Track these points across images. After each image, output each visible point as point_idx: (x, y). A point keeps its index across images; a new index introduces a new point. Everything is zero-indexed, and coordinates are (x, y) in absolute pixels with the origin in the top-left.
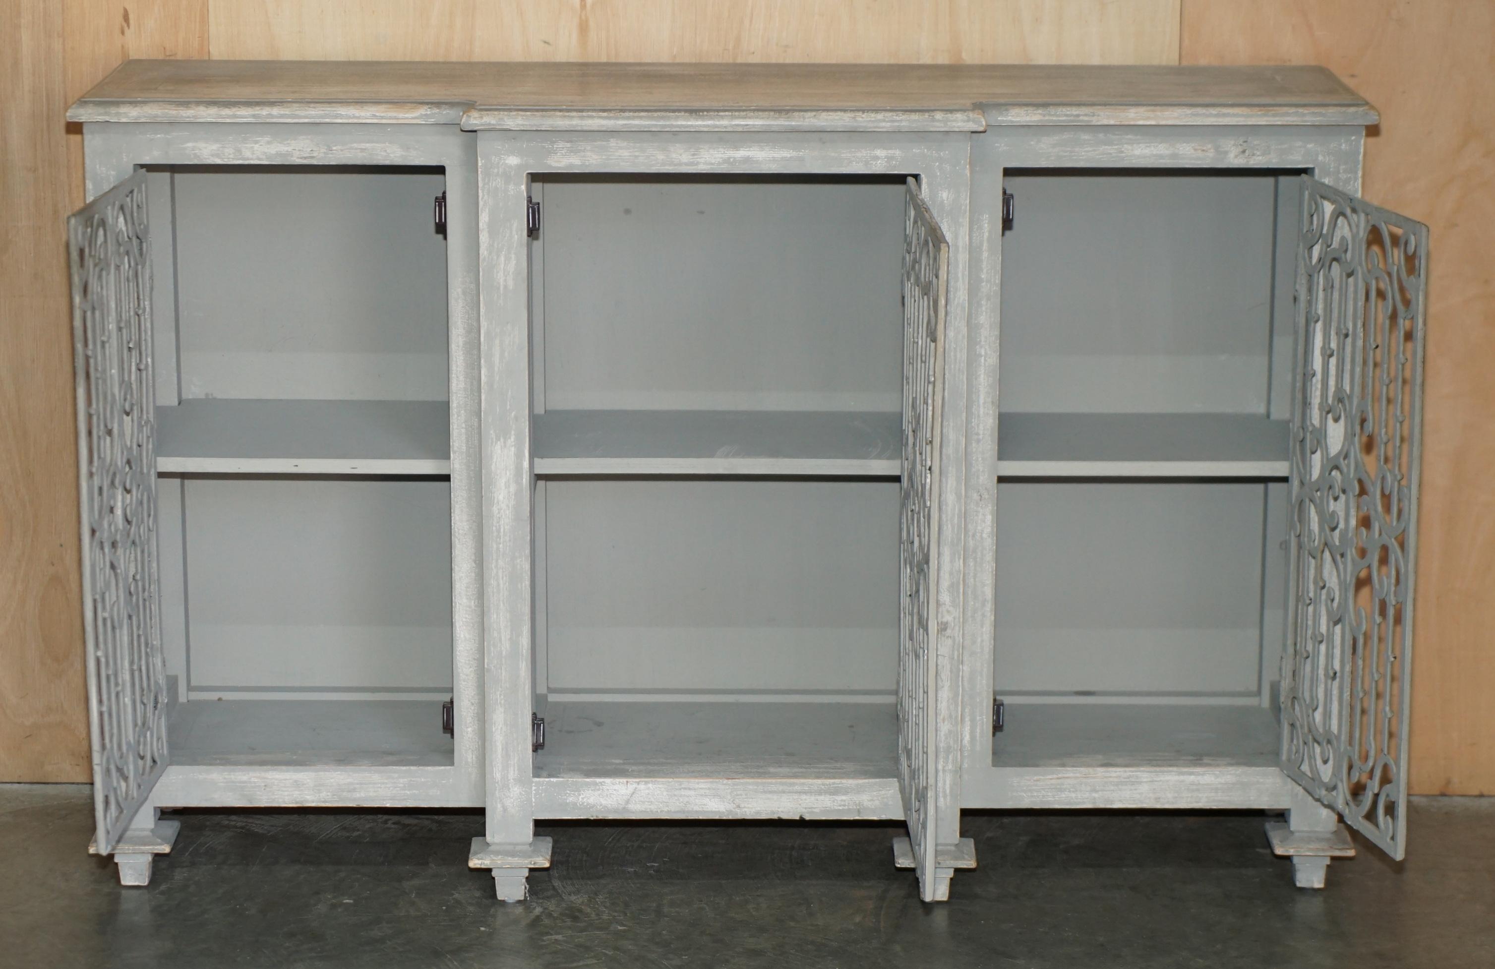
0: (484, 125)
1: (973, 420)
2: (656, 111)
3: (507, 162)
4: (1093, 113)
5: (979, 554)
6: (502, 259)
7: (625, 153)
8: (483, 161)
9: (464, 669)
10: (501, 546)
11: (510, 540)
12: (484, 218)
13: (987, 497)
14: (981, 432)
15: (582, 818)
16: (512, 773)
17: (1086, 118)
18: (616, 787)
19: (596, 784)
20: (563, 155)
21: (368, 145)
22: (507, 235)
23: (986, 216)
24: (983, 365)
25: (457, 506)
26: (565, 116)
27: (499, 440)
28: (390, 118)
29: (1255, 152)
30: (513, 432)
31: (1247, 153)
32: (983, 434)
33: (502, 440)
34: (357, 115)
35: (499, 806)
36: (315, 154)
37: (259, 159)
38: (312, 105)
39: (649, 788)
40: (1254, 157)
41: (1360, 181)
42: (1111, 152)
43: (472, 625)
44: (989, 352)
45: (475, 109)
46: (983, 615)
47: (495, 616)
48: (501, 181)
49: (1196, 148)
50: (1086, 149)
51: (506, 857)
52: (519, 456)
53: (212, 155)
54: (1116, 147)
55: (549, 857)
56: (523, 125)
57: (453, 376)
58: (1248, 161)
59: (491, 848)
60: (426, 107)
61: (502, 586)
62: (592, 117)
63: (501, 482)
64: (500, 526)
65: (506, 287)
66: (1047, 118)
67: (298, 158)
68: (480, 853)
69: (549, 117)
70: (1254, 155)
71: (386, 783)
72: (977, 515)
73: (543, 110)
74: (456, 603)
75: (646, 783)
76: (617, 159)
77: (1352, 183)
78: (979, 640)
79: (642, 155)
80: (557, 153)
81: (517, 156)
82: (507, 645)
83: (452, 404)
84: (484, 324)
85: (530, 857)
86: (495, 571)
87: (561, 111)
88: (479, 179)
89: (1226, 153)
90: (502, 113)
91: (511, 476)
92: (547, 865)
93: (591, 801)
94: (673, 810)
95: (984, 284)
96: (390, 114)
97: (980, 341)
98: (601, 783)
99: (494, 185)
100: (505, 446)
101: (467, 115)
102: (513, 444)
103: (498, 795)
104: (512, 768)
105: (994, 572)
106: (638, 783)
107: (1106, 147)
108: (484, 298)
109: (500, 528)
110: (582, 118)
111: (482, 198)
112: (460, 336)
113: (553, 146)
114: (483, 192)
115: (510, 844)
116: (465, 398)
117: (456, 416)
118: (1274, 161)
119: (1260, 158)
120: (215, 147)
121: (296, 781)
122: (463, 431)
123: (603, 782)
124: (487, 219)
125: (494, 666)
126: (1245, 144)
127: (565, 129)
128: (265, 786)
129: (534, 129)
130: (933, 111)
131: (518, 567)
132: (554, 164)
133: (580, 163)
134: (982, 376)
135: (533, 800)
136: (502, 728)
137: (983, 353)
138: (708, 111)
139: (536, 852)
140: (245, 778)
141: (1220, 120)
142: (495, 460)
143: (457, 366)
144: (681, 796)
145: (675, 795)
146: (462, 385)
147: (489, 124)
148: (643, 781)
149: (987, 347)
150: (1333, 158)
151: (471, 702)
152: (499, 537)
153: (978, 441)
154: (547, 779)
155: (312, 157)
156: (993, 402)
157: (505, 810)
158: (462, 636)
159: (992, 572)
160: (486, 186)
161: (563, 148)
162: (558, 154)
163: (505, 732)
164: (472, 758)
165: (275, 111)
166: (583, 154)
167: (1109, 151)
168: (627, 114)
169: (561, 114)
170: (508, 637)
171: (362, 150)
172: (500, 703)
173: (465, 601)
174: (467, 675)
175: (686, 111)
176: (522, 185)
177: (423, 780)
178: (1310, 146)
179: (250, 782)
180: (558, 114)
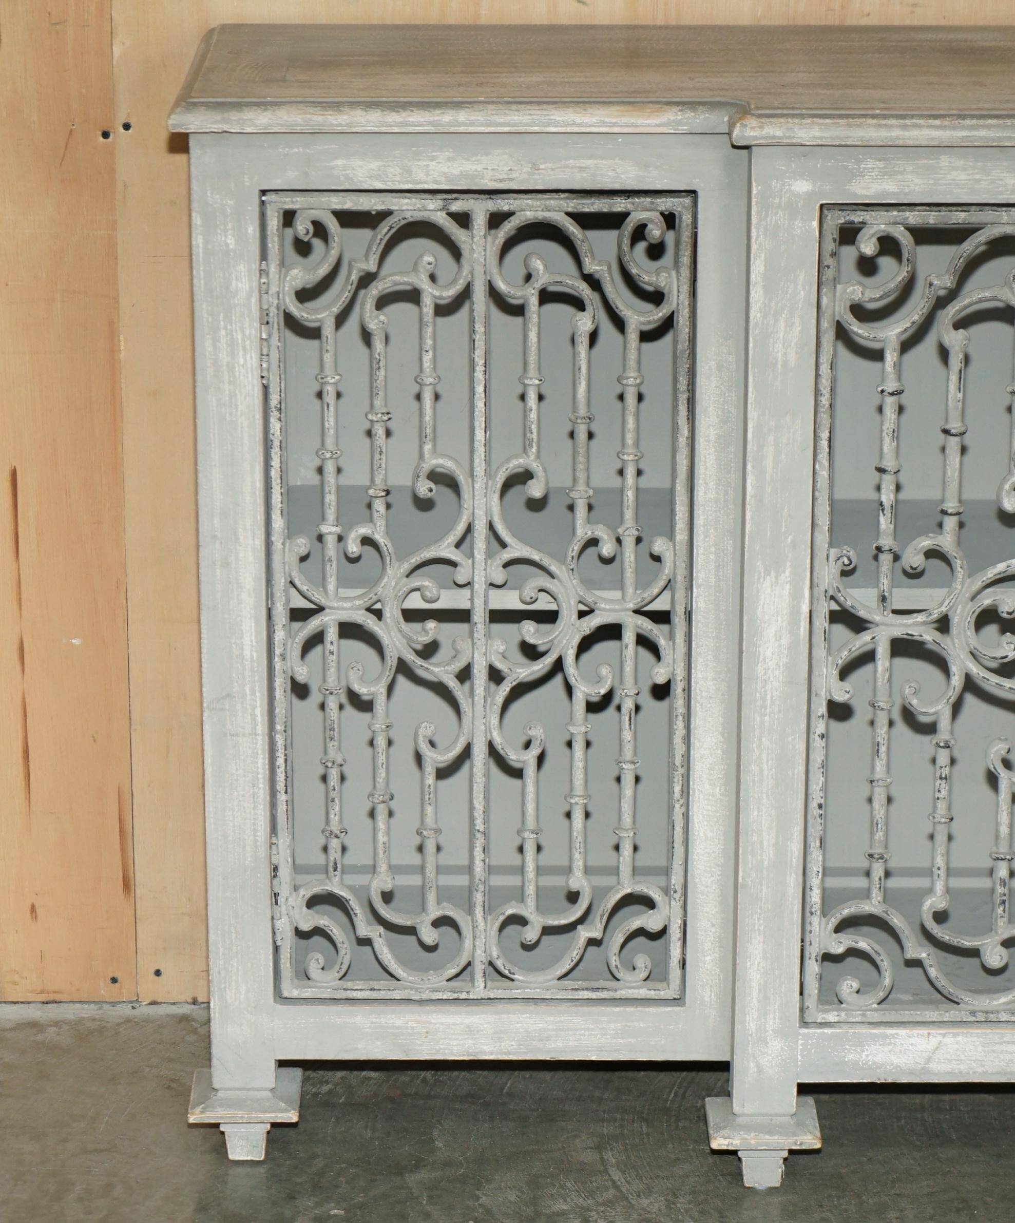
0: (766, 138)
2: (1009, 116)
3: (793, 188)
6: (782, 324)
7: (962, 176)
8: (759, 188)
9: (703, 879)
10: (767, 718)
11: (779, 711)
12: (758, 268)
15: (865, 1081)
16: (771, 1022)
18: (912, 1041)
19: (887, 1037)
20: (873, 179)
21: (590, 162)
22: (790, 291)
25: (700, 660)
26: (880, 126)
27: (769, 574)
28: (627, 126)
30: (788, 564)
33: (773, 574)
34: (578, 121)
35: (752, 1065)
36: (514, 175)
37: (436, 182)
38: (514, 107)
39: (958, 1043)
43: (715, 819)
45: (753, 115)
47: (755, 813)
48: (784, 216)
51: (762, 1135)
52: (796, 596)
53: (371, 177)
55: (818, 1134)
56: (821, 138)
57: (701, 481)
59: (739, 1120)
60: (675, 109)
61: (766, 772)
62: (919, 127)
63: (770, 632)
64: (765, 691)
65: (785, 363)
67: (491, 180)
68: (725, 1128)
69: (859, 126)
71: (592, 1029)
73: (847, 116)
74: (694, 791)
75: (955, 1035)
76: (950, 184)
79: (985, 178)
80: (864, 176)
81: (807, 180)
82: (771, 852)
83: (698, 521)
85: (795, 1134)
86: (757, 753)
87: (873, 117)
88: (753, 213)
90: (790, 120)
91: (784, 624)
92: (818, 1145)
93: (879, 1059)
94: (990, 1071)
96: (625, 120)
98: (891, 1035)
99: (773, 222)
100: (777, 582)
101: (742, 124)
102: (789, 579)
103: (750, 1051)
104: (771, 1016)
106: (944, 1035)
108: (754, 380)
109: (766, 695)
110: (904, 127)
111: (757, 239)
112: (711, 428)
113: (859, 166)
114: (758, 232)
115: (766, 1115)
116: (716, 511)
117: (702, 537)
120: (374, 165)
121: (468, 1027)
122: (712, 557)
123: (896, 1034)
124: (762, 269)
125: (751, 881)
127: (881, 143)
128: (427, 1033)
129: (837, 143)
131: (790, 746)
132: (861, 192)
133: (896, 190)
135: (800, 1058)
136: (759, 963)
139: (800, 1125)
140: (399, 1022)
142: (762, 602)
143: (706, 469)
144: (1002, 1052)
145: (994, 1051)
146: (712, 495)
147: (774, 137)
148: (950, 1033)
151: (712, 922)
152: (764, 706)
154: (819, 1031)
155: (511, 180)
157: (760, 1070)
158: (702, 834)
160: (763, 223)
161: (873, 168)
162: (867, 177)
163: (763, 968)
164: (711, 996)
165: (463, 116)
166: (900, 177)
168: (968, 122)
169: (875, 121)
170: (773, 841)
171: (582, 169)
172: (759, 930)
173: (707, 787)
174: (707, 887)
176: (814, 220)
177: (642, 1025)
179: (407, 1028)
180: (870, 121)
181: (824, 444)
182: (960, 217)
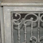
2: (30, 3)
3: (8, 10)
6: (7, 23)
7: (25, 9)
8: (4, 10)
12: (5, 18)
22: (8, 20)
45: (3, 2)
48: (7, 13)
65: (8, 27)
73: (13, 3)
80: (15, 9)
84: (5, 32)
110: (19, 4)
138: (38, 2)
146: (3, 38)
147: (5, 5)
168: (26, 3)
175: (35, 3)
180: (15, 3)
181: (13, 34)
182: (25, 13)
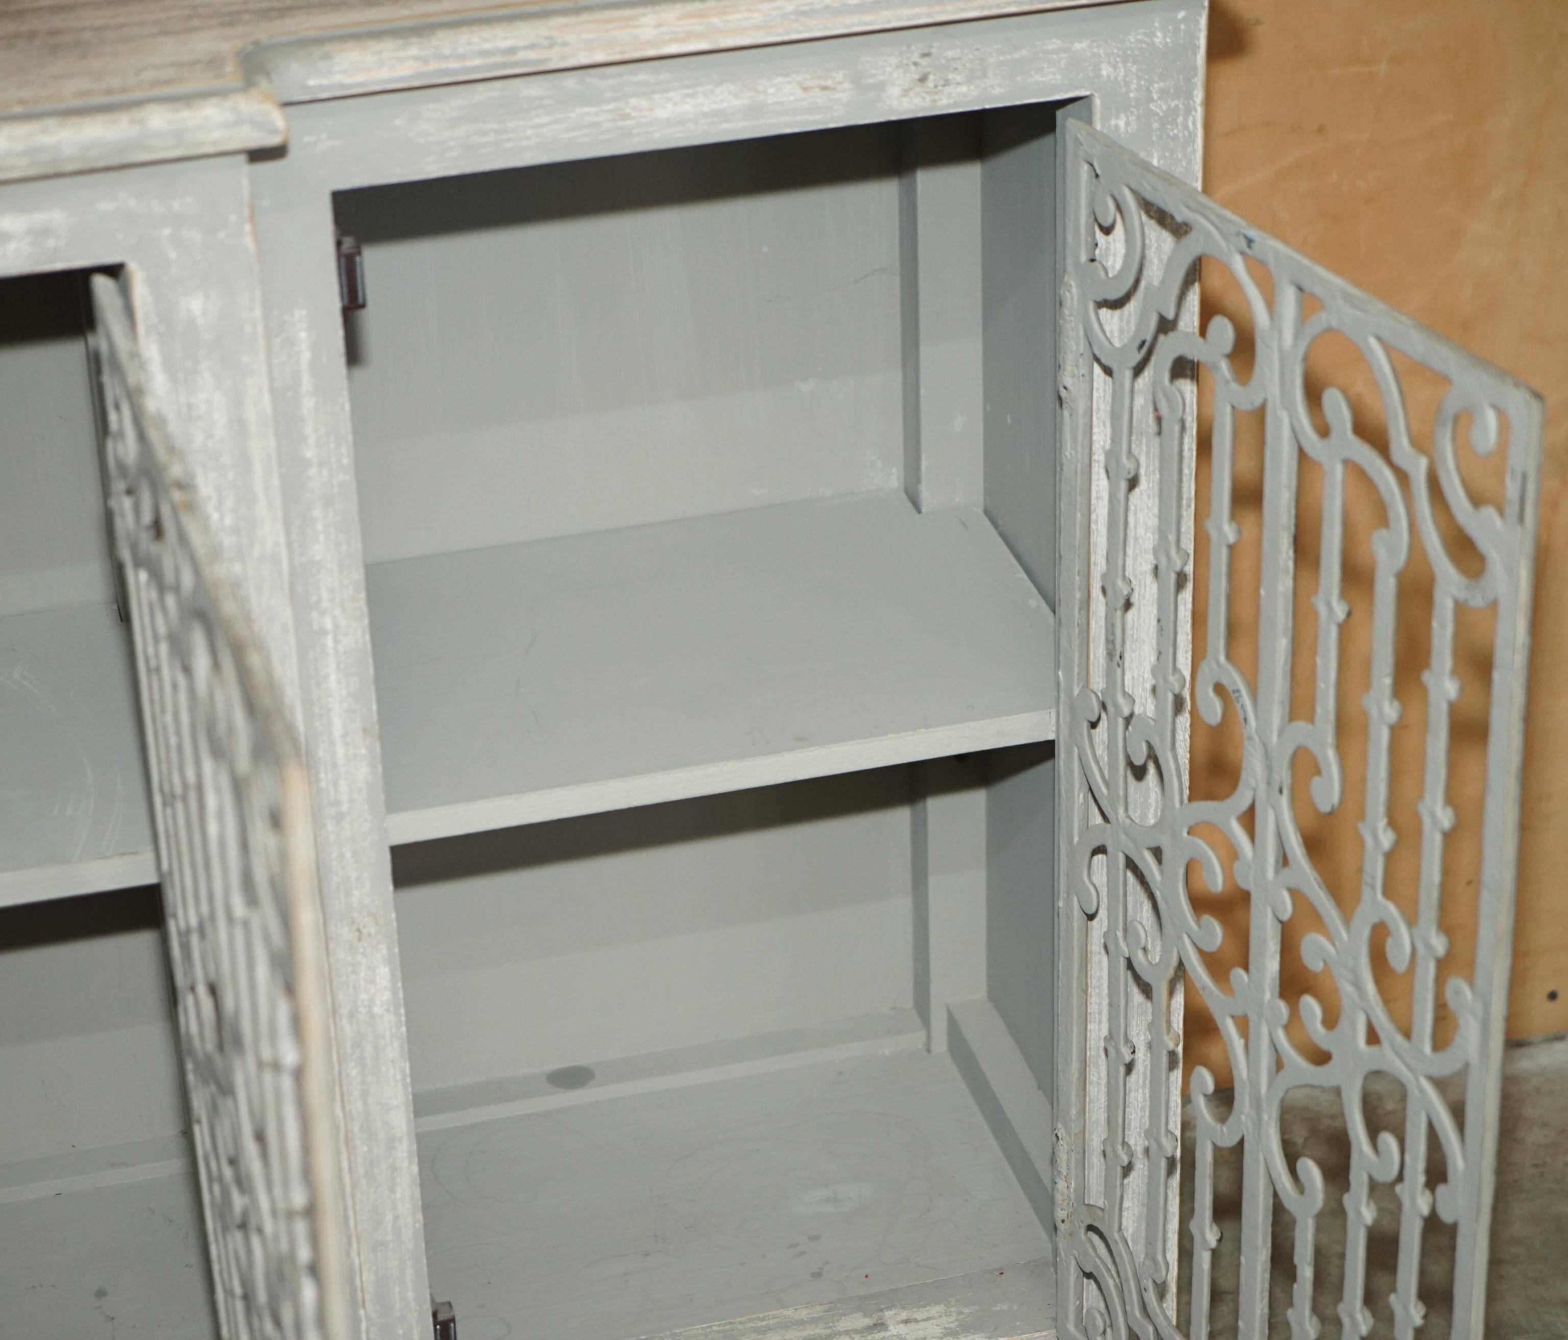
1: (322, 775)
4: (549, 38)
5: (369, 1049)
13: (372, 930)
14: (344, 798)
17: (532, 55)
23: (300, 313)
24: (332, 652)
29: (950, 76)
31: (930, 84)
32: (351, 801)
40: (949, 89)
41: (1199, 113)
42: (600, 119)
44: (343, 623)
46: (394, 1169)
49: (808, 84)
50: (537, 121)
54: (611, 106)
58: (934, 101)
66: (434, 66)
70: (947, 83)
72: (354, 972)
77: (1180, 120)
78: (389, 1217)
89: (881, 87)
95: (313, 471)
97: (320, 601)
105: (409, 1080)
107: (586, 109)
118: (997, 91)
119: (964, 89)
126: (924, 62)
130: (139, 104)
134: (333, 677)
137: (329, 625)
141: (868, 18)
149: (338, 612)
150: (1134, 69)
153: (339, 818)
156: (365, 730)
159: (404, 1079)
167: (595, 119)
178: (1078, 46)
